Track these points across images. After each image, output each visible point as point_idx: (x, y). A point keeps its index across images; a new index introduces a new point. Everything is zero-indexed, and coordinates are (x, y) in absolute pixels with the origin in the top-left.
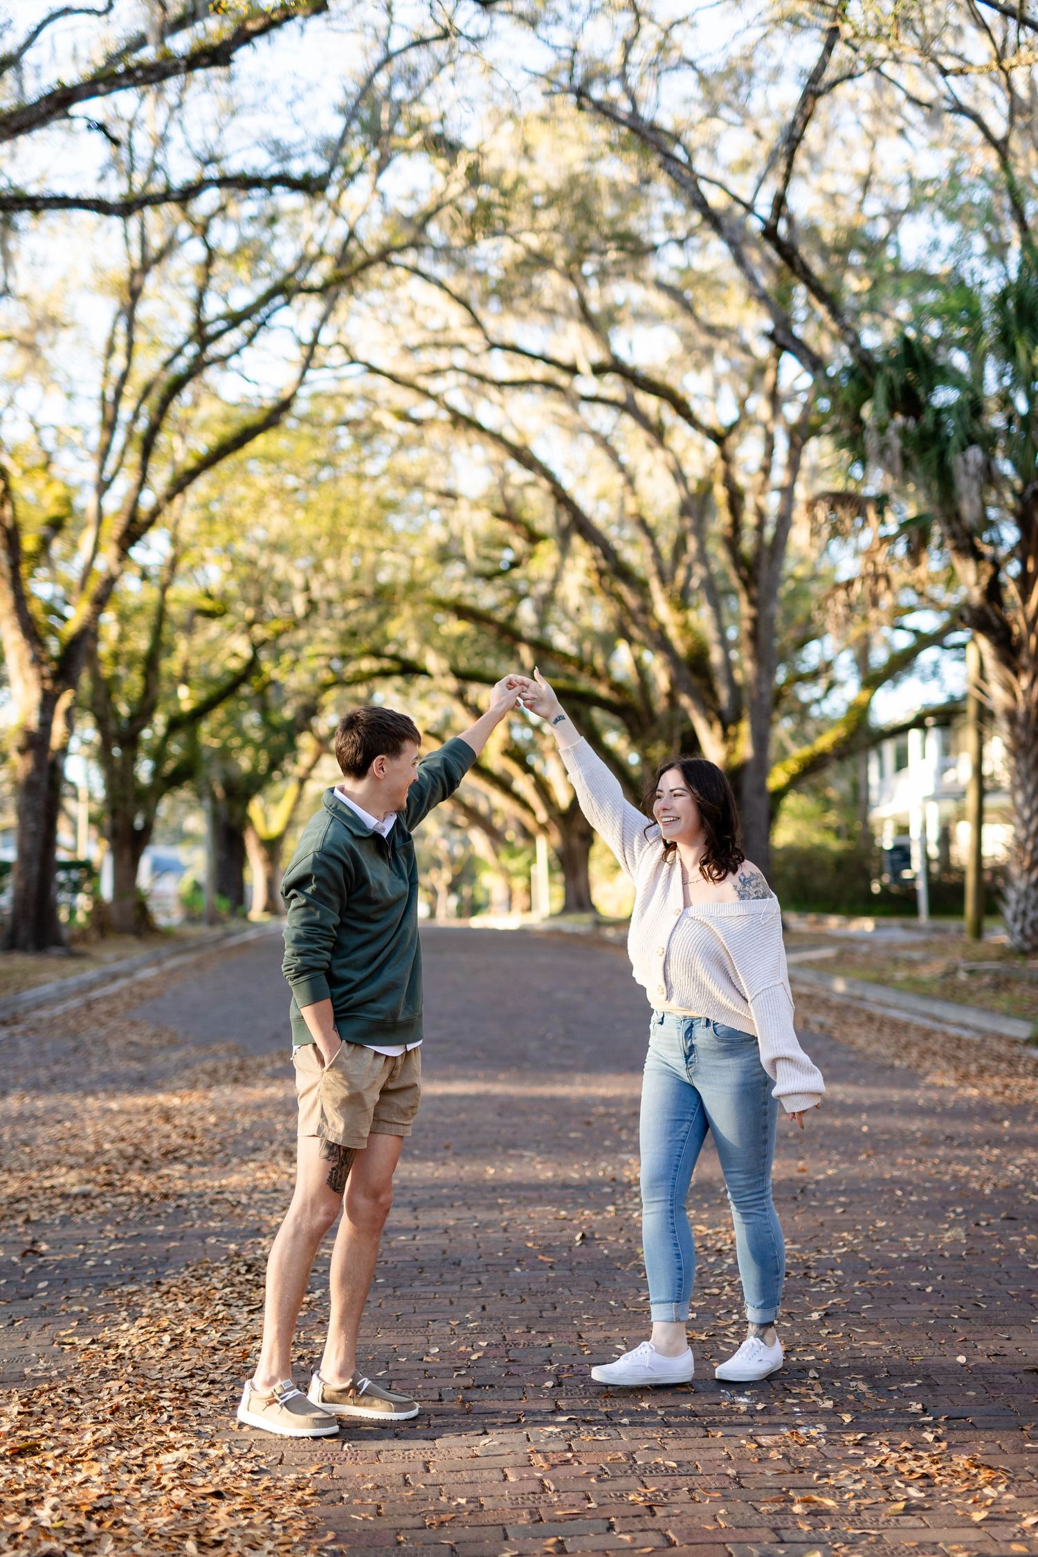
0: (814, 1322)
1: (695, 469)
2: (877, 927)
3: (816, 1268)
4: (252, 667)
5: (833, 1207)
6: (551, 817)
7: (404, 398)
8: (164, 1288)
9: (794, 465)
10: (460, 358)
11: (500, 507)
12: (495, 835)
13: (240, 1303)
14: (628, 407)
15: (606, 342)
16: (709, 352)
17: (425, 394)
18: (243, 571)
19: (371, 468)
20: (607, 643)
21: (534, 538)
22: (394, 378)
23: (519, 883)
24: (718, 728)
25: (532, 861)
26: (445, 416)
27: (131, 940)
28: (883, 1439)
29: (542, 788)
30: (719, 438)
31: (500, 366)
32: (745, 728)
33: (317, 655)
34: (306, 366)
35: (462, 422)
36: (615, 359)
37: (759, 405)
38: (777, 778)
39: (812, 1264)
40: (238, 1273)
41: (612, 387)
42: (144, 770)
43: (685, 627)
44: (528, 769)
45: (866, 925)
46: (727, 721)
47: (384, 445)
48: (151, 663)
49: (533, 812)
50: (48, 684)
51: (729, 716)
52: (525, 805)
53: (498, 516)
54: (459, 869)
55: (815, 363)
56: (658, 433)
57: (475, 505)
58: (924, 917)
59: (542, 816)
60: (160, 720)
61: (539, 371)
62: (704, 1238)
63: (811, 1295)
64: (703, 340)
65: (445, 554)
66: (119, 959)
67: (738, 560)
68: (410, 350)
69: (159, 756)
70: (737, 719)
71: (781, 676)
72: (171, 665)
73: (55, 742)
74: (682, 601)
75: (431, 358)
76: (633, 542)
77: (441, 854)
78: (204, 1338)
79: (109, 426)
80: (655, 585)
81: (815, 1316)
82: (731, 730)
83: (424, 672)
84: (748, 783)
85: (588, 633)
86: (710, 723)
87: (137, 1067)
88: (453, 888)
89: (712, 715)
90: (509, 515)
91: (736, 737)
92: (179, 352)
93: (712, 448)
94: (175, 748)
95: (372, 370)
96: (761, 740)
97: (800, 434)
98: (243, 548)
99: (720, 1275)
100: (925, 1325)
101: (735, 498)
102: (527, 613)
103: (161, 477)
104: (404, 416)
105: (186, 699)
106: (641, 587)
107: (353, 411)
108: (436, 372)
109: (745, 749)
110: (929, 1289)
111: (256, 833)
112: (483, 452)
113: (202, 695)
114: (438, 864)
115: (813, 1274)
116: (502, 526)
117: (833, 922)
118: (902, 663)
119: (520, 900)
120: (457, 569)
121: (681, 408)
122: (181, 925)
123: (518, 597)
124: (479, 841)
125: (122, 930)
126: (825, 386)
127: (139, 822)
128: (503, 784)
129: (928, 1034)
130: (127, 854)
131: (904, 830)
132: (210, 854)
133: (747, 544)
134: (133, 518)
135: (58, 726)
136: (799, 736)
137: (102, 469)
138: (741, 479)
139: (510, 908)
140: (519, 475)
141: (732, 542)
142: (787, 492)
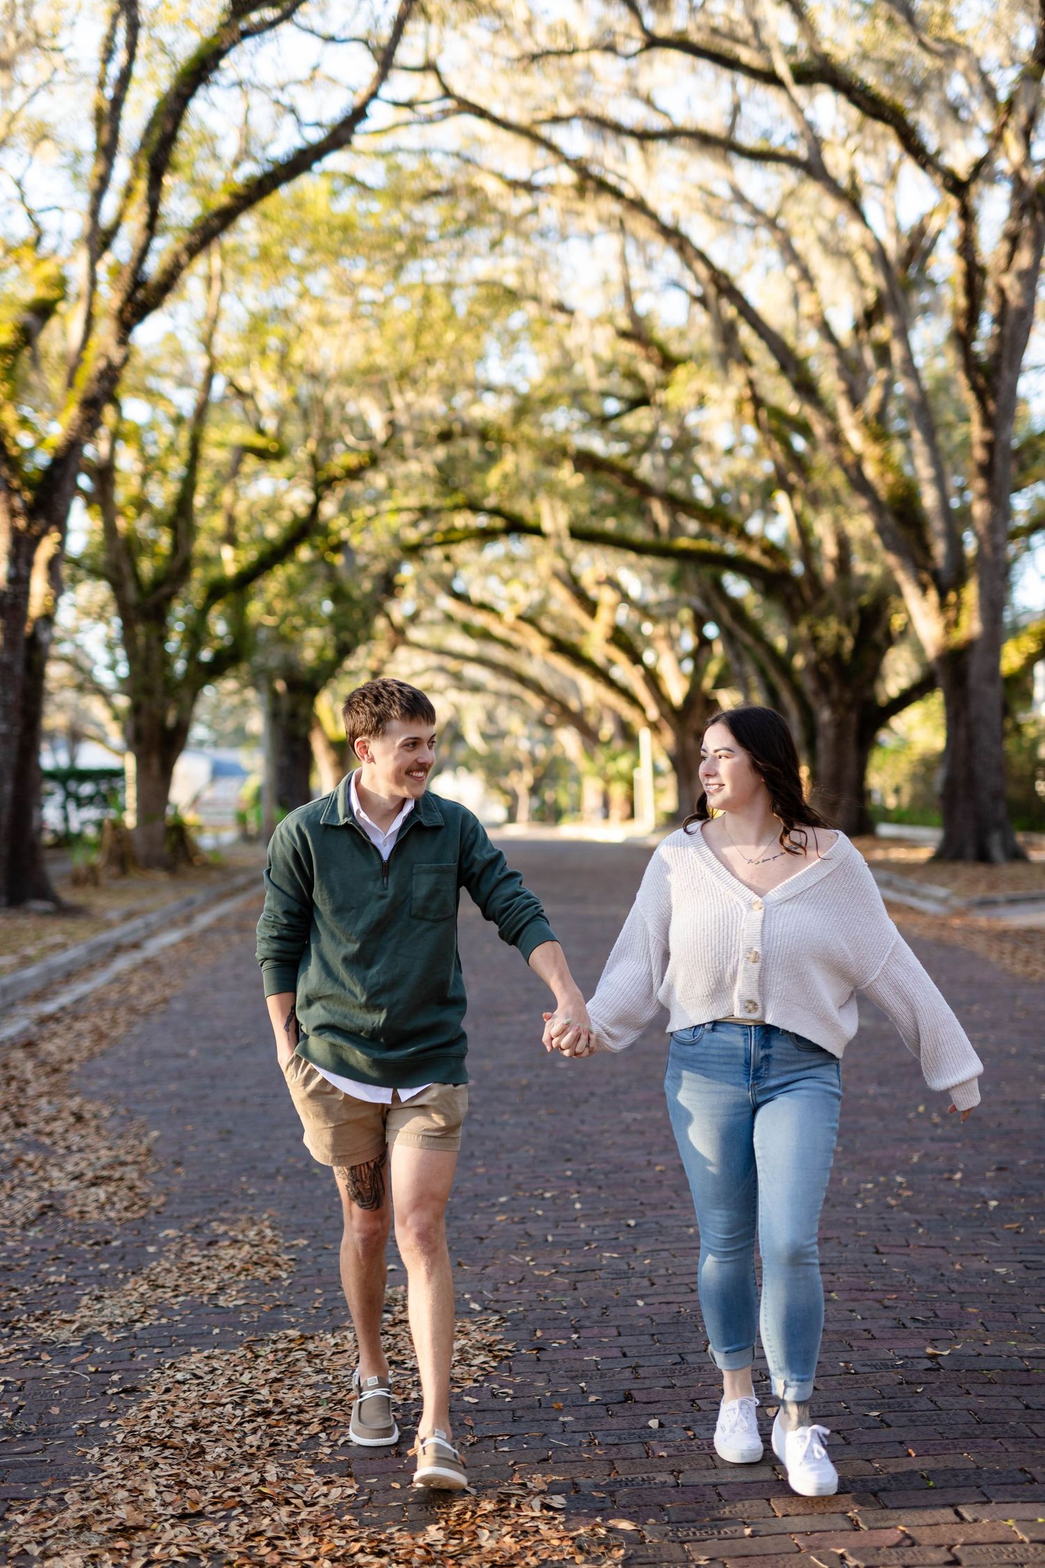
4: (312, 519)
6: (662, 714)
11: (624, 323)
12: (589, 735)
14: (811, 167)
21: (669, 362)
23: (618, 791)
24: (933, 595)
25: (635, 764)
26: (568, 176)
27: (161, 876)
29: (652, 679)
30: (957, 187)
32: (971, 592)
33: (399, 510)
36: (825, 58)
43: (883, 461)
44: (636, 659)
46: (945, 586)
49: (643, 710)
50: (21, 523)
51: (946, 578)
52: (633, 700)
53: (624, 335)
54: (541, 770)
56: (852, 201)
57: (595, 323)
59: (653, 713)
60: (195, 587)
66: (129, 916)
67: (970, 364)
70: (958, 582)
73: (36, 604)
74: (878, 429)
77: (522, 756)
79: (107, 151)
80: (842, 406)
82: (952, 597)
83: (537, 531)
84: (976, 667)
86: (924, 588)
88: (534, 790)
89: (926, 577)
90: (637, 334)
91: (959, 606)
93: (949, 201)
94: (219, 627)
96: (992, 609)
101: (976, 273)
103: (179, 217)
105: (230, 562)
109: (971, 625)
111: (324, 733)
113: (250, 555)
114: (519, 766)
116: (629, 347)
119: (618, 809)
122: (233, 845)
124: (568, 740)
125: (149, 863)
127: (171, 718)
130: (155, 762)
132: (268, 760)
133: (983, 342)
134: (138, 281)
135: (39, 584)
137: (94, 212)
139: (606, 816)
141: (963, 338)
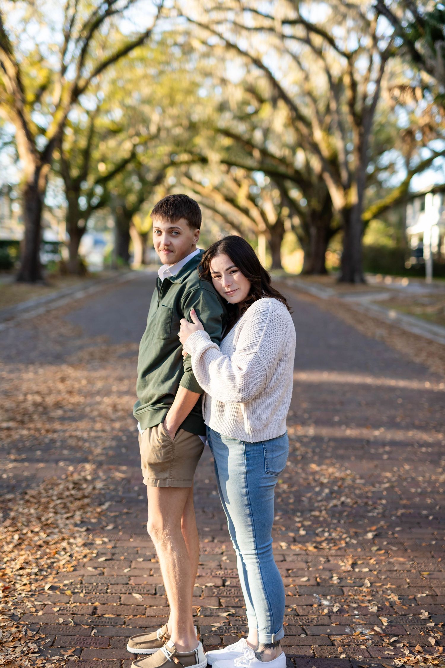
0: (369, 540)
1: (336, 72)
2: (409, 285)
3: (371, 498)
4: (134, 155)
5: (382, 454)
6: (266, 227)
7: (204, 34)
8: (27, 497)
9: (382, 70)
10: (231, 16)
11: (247, 86)
13: (63, 511)
14: (307, 41)
15: (297, 9)
16: (344, 17)
17: (214, 32)
18: (130, 113)
19: (189, 66)
20: (294, 151)
21: (261, 101)
22: (200, 25)
24: (341, 190)
25: (256, 246)
26: (223, 44)
27: (75, 277)
28: (405, 642)
29: (263, 214)
30: (348, 57)
31: (248, 20)
32: (354, 190)
34: (157, 17)
35: (230, 46)
36: (301, 17)
37: (367, 42)
38: (367, 215)
39: (370, 495)
40: (68, 489)
41: (300, 31)
42: (83, 202)
43: (329, 145)
44: (257, 206)
45: (404, 282)
46: (345, 188)
47: (195, 56)
48: (86, 153)
49: (258, 225)
50: (39, 162)
51: (346, 185)
52: (254, 221)
55: (394, 20)
56: (319, 53)
57: (236, 86)
58: (429, 279)
59: (262, 226)
60: (91, 178)
61: (267, 23)
62: (314, 473)
63: (369, 518)
64: (343, 9)
65: (222, 107)
66: (68, 287)
67: (354, 113)
68: (207, 11)
69: (90, 195)
70: (350, 186)
71: (370, 169)
72: (96, 154)
75: (216, 15)
76: (307, 105)
78: (36, 538)
81: (370, 535)
84: (354, 216)
85: (285, 145)
87: (58, 348)
89: (339, 184)
90: (251, 90)
91: (350, 194)
92: (99, 8)
93: (344, 61)
94: (98, 191)
95: (189, 20)
96: (361, 196)
97: (386, 56)
98: (129, 101)
99: (321, 501)
100: (430, 545)
101: (354, 85)
102: (258, 135)
103: (90, 66)
104: (204, 43)
105: (103, 169)
106: (308, 125)
107: (181, 39)
108: (219, 23)
109: (353, 198)
110: (431, 518)
111: (136, 229)
112: (240, 60)
113: (111, 167)
115: (370, 503)
116: (249, 95)
117: (389, 280)
118: (426, 165)
120: (227, 115)
121: (331, 41)
122: (101, 271)
123: (254, 128)
125: (72, 272)
126: (399, 32)
127: (80, 224)
128: (246, 212)
129: (430, 342)
130: (76, 239)
131: (421, 240)
132: (115, 237)
133: (359, 107)
135: (42, 181)
136: (379, 195)
138: (358, 77)
140: (256, 72)
141: (352, 105)
142: (378, 82)
